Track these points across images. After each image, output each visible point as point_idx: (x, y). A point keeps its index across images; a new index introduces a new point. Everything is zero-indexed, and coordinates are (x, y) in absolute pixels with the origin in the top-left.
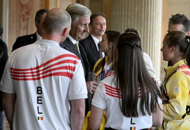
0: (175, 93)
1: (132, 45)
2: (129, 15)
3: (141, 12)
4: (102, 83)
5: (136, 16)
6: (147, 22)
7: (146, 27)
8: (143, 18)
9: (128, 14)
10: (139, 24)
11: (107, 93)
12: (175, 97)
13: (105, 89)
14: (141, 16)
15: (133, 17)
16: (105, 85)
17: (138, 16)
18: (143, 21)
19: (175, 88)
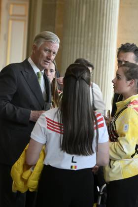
0: (124, 131)
1: (77, 77)
2: (82, 42)
3: (95, 39)
4: (44, 115)
5: (90, 42)
6: (101, 50)
7: (99, 55)
8: (96, 44)
9: (81, 40)
10: (92, 52)
11: (48, 127)
12: (125, 136)
13: (47, 123)
14: (95, 43)
15: (85, 43)
16: (47, 118)
17: (91, 43)
18: (96, 48)
19: (125, 125)
